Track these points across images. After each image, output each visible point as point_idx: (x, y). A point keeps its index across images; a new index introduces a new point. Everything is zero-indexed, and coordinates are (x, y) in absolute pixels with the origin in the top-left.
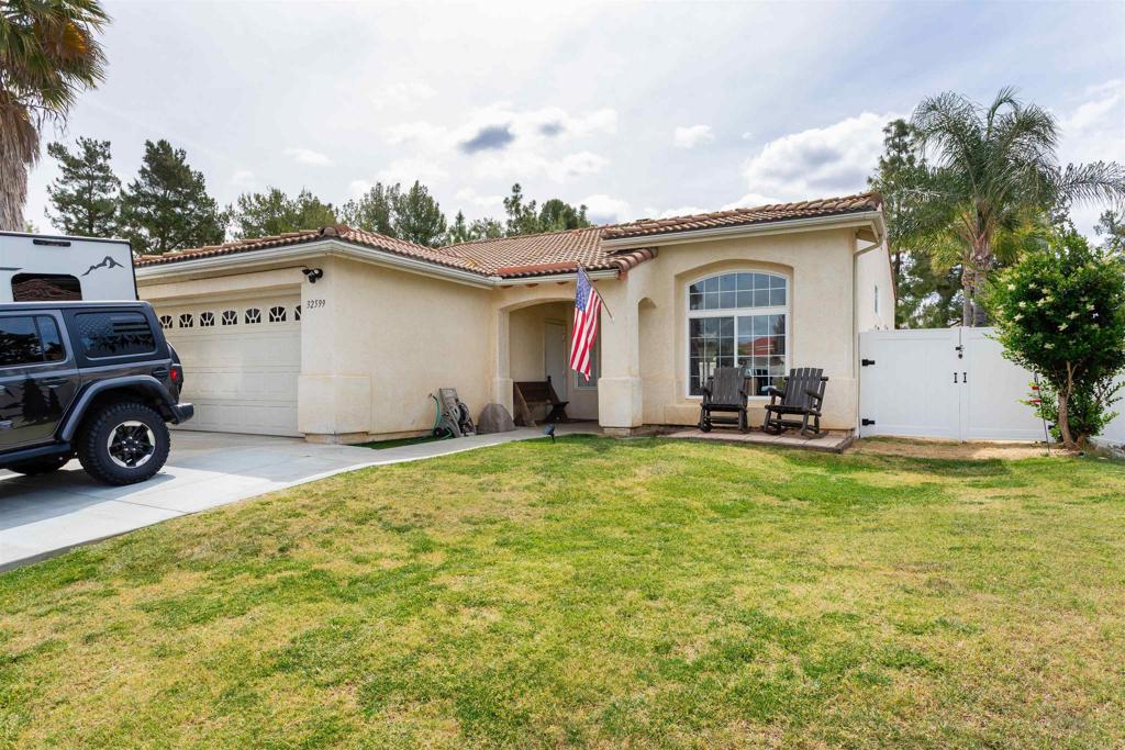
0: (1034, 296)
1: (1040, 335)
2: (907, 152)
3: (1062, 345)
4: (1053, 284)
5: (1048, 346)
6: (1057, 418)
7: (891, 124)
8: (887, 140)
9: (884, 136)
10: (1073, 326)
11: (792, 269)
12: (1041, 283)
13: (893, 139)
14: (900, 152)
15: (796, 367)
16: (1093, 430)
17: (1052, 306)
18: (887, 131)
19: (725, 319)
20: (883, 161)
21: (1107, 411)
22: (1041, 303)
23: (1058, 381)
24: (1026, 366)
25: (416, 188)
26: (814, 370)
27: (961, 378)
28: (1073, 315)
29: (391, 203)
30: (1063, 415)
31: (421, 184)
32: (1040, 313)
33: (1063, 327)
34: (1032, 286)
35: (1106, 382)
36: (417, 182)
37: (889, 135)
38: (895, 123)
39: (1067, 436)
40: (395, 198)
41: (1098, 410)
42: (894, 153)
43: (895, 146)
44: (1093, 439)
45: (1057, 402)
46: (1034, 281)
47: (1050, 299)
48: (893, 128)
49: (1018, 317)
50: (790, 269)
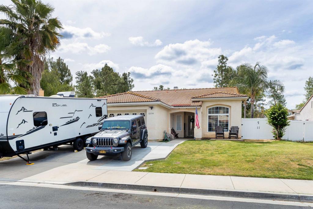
0: (274, 114)
1: (275, 121)
2: (224, 64)
3: (278, 122)
4: (277, 112)
5: (276, 122)
6: (276, 135)
7: (220, 56)
8: (219, 60)
9: (218, 59)
10: (280, 119)
11: (231, 106)
12: (275, 112)
13: (221, 60)
14: (222, 64)
15: (233, 126)
16: (281, 136)
17: (277, 116)
18: (219, 58)
19: (216, 116)
20: (218, 67)
21: (284, 134)
22: (275, 115)
23: (277, 129)
24: (272, 126)
25: (59, 59)
26: (236, 126)
27: (258, 128)
28: (280, 118)
29: (49, 65)
30: (277, 134)
31: (61, 58)
32: (275, 117)
33: (279, 119)
34: (274, 112)
35: (284, 128)
36: (60, 57)
37: (220, 59)
38: (221, 56)
39: (278, 138)
40: (51, 63)
41: (282, 133)
42: (221, 64)
43: (221, 62)
44: (281, 138)
45: (277, 132)
46: (274, 111)
47: (277, 115)
48: (221, 57)
49: (272, 118)
50: (230, 107)
